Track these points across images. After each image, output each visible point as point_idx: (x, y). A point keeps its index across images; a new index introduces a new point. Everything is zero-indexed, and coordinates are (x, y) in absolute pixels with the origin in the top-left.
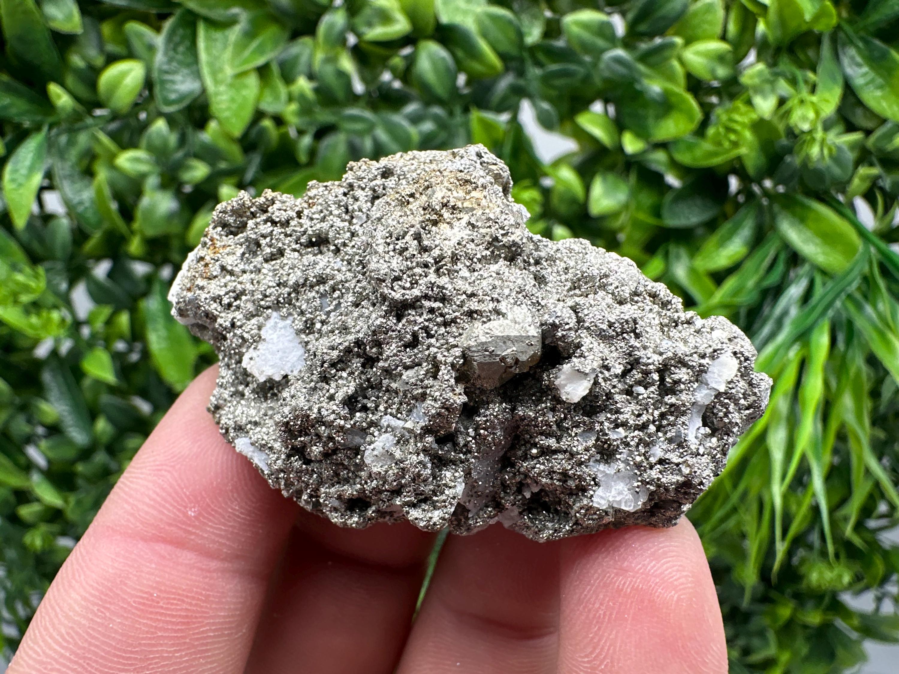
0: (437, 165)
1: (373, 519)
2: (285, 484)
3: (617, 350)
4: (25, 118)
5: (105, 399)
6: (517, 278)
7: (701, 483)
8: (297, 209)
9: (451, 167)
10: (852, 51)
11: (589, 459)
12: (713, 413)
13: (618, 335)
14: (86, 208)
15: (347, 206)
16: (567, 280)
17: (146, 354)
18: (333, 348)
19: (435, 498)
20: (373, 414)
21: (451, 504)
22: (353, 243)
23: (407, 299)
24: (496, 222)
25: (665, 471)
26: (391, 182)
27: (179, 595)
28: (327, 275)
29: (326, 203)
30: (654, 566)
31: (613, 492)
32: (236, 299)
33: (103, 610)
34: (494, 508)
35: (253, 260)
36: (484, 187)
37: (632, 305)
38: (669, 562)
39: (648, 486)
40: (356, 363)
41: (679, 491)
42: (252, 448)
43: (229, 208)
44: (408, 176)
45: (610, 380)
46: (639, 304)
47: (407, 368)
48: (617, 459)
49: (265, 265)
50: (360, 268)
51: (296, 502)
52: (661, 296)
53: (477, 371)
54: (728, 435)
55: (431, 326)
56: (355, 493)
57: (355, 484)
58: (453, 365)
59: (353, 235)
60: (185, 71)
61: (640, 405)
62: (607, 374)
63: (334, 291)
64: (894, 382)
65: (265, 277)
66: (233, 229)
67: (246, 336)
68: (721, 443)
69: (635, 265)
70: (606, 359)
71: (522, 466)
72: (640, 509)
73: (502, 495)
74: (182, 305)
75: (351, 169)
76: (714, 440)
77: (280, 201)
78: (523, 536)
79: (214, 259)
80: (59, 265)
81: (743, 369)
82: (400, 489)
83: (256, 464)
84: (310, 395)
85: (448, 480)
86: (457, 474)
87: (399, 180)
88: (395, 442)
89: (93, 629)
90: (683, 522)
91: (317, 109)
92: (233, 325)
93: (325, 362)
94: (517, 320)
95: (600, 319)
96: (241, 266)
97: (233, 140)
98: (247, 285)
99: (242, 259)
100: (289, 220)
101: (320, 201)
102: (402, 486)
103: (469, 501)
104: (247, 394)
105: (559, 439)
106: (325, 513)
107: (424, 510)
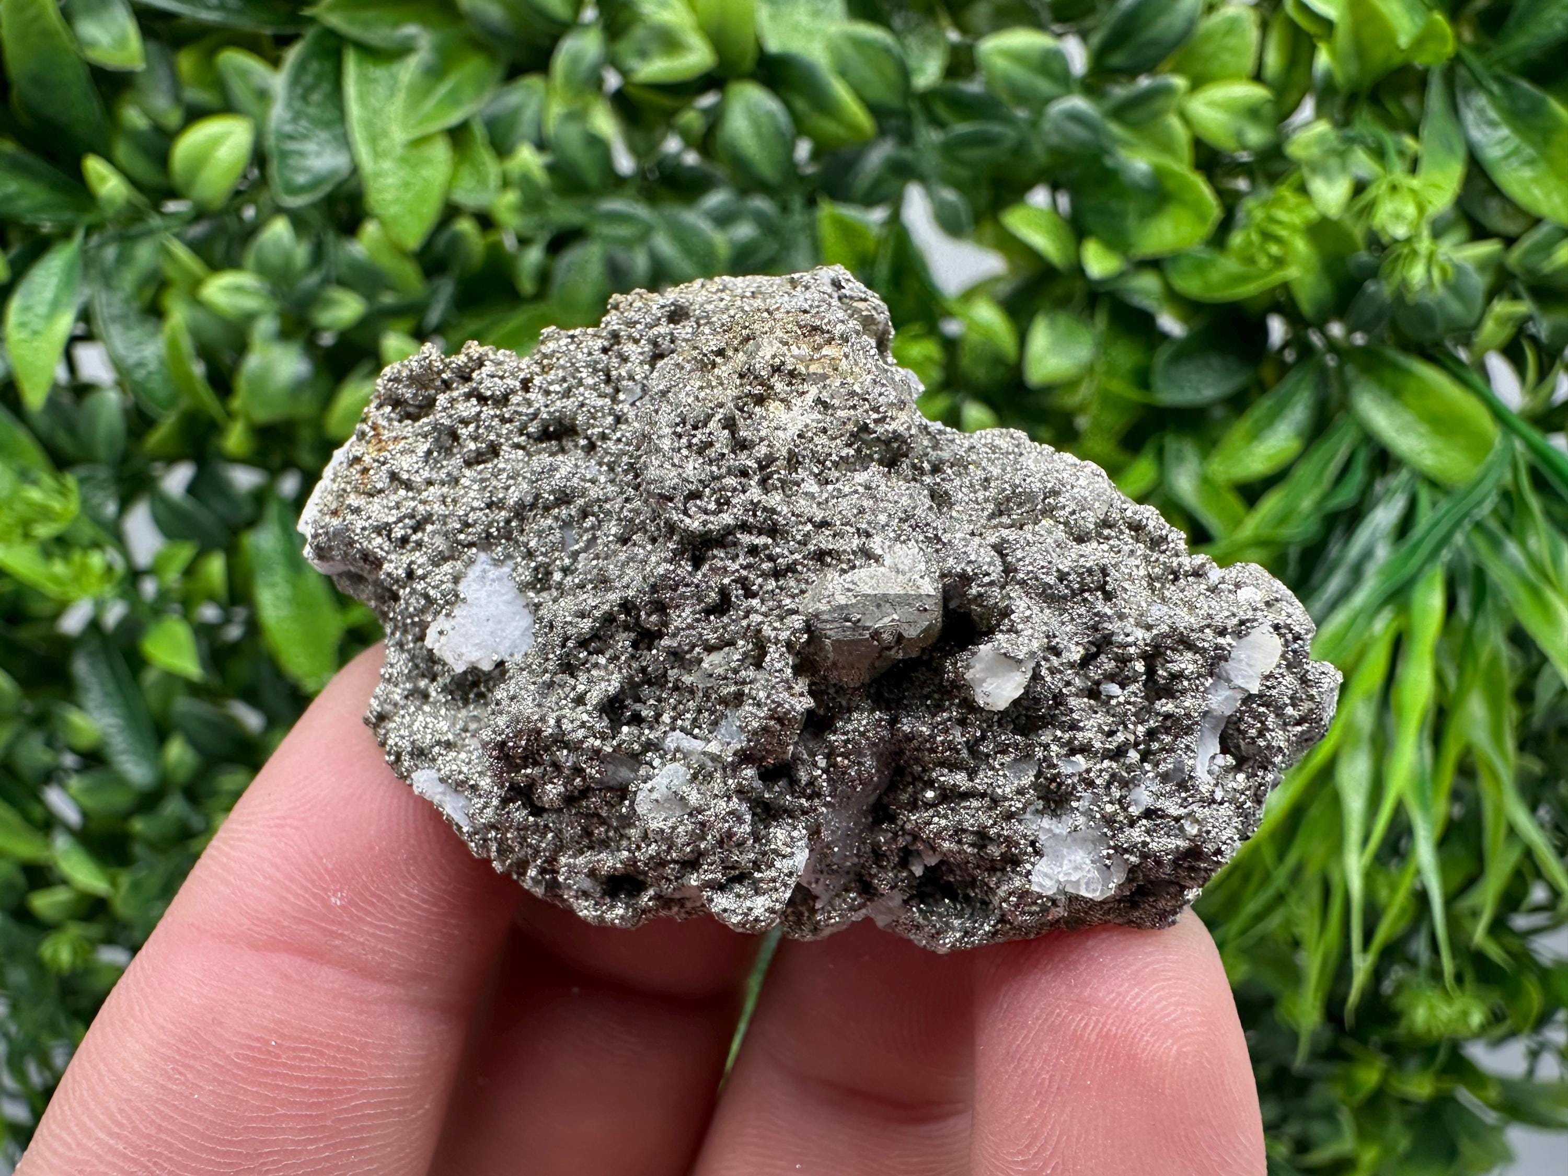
0: (764, 300)
1: (650, 911)
2: (498, 851)
3: (1072, 619)
4: (44, 216)
5: (183, 704)
6: (900, 496)
7: (1218, 852)
8: (522, 375)
9: (787, 303)
10: (1481, 100)
11: (1024, 809)
12: (1238, 730)
13: (1074, 594)
14: (150, 373)
15: (609, 370)
16: (986, 500)
17: (254, 627)
18: (582, 615)
19: (757, 875)
20: (651, 728)
21: (785, 885)
22: (618, 434)
23: (711, 531)
24: (865, 400)
25: (1155, 831)
26: (684, 330)
27: (314, 1043)
28: (573, 489)
29: (573, 364)
30: (1137, 995)
31: (1066, 866)
32: (415, 530)
33: (181, 1069)
34: (860, 894)
35: (445, 463)
36: (845, 339)
37: (1100, 543)
38: (1163, 988)
39: (1126, 856)
40: (623, 641)
41: (1181, 866)
42: (441, 788)
43: (405, 373)
44: (714, 319)
45: (1061, 672)
46: (1111, 542)
47: (710, 649)
48: (1073, 809)
49: (467, 472)
50: (630, 477)
51: (516, 882)
52: (1150, 527)
53: (831, 655)
54: (1265, 769)
55: (752, 577)
56: (618, 865)
57: (619, 850)
58: (789, 645)
59: (618, 420)
60: (324, 135)
61: (1113, 716)
62: (1055, 661)
63: (585, 516)
64: (1556, 675)
65: (466, 493)
66: (410, 409)
67: (432, 592)
68: (1253, 782)
69: (1104, 473)
70: (1055, 636)
71: (909, 820)
72: (1113, 896)
73: (874, 871)
74: (323, 539)
75: (616, 307)
76: (1241, 777)
77: (492, 361)
78: (910, 941)
79: (378, 461)
80: (103, 473)
81: (1290, 656)
82: (697, 859)
84: (542, 695)
85: (780, 844)
86: (795, 834)
87: (699, 325)
88: (688, 777)
89: (165, 1103)
90: (1188, 920)
91: (552, 201)
92: (410, 574)
93: (568, 639)
94: (901, 567)
95: (1043, 567)
96: (426, 474)
97: (404, 254)
98: (436, 506)
99: (427, 462)
100: (508, 394)
101: (562, 362)
102: (701, 854)
103: (817, 881)
104: (434, 694)
105: (972, 774)
106: (567, 900)
107: (738, 896)
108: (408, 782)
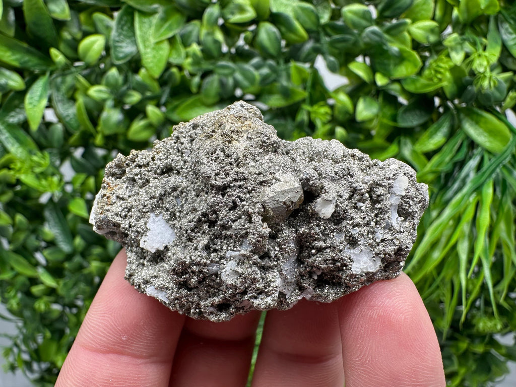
1: (234, 313)
2: (179, 307)
3: (343, 186)
6: (281, 160)
7: (407, 247)
8: (151, 156)
10: (507, 26)
11: (344, 248)
12: (402, 208)
13: (341, 178)
14: (71, 119)
15: (178, 148)
16: (306, 158)
18: (190, 222)
19: (266, 290)
21: (276, 291)
22: (186, 166)
23: (225, 184)
24: (262, 134)
25: (386, 246)
26: (198, 131)
27: (123, 379)
28: (177, 186)
29: (166, 149)
30: (388, 302)
31: (362, 263)
32: (128, 212)
34: (299, 290)
35: (133, 189)
39: (379, 255)
40: (205, 227)
41: (397, 255)
42: (156, 291)
43: (114, 164)
44: (207, 124)
45: (343, 202)
46: (347, 161)
47: (234, 221)
48: (359, 245)
49: (141, 190)
52: (357, 155)
53: (272, 213)
54: (414, 219)
55: (241, 195)
56: (221, 300)
57: (219, 295)
58: (259, 213)
59: (185, 162)
60: (128, 41)
61: (363, 212)
65: (142, 196)
66: (118, 176)
67: (139, 230)
68: (411, 224)
69: (339, 142)
70: (339, 192)
71: (309, 261)
72: (379, 270)
73: (302, 281)
74: (99, 223)
75: (175, 129)
76: (407, 223)
77: (140, 154)
78: (319, 302)
79: (112, 194)
81: (411, 182)
82: (246, 290)
83: (160, 300)
84: (183, 250)
85: (271, 278)
86: (275, 274)
87: (203, 128)
88: (236, 264)
92: (130, 226)
93: (188, 230)
94: (287, 180)
95: (330, 171)
96: (128, 194)
98: (133, 203)
99: (127, 190)
100: (148, 163)
101: (163, 149)
102: (246, 288)
103: (285, 289)
104: (146, 263)
105: (325, 241)
106: (206, 317)
107: (262, 299)
108: (145, 293)
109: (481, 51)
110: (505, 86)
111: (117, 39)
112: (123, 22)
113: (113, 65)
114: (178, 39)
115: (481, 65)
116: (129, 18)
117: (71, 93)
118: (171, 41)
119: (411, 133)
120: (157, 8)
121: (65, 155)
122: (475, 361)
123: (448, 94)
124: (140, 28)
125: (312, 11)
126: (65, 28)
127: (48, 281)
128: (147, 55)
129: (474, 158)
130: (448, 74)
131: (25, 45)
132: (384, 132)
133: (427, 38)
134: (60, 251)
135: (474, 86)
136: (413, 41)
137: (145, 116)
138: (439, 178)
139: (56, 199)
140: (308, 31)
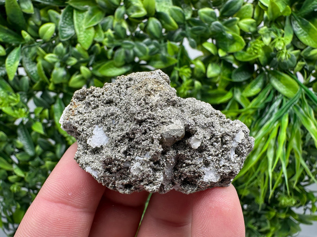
0: (147, 77)
1: (133, 190)
2: (103, 181)
3: (208, 132)
6: (176, 111)
7: (236, 172)
8: (102, 92)
9: (152, 77)
11: (202, 166)
12: (238, 150)
13: (208, 127)
14: (34, 74)
15: (118, 90)
16: (190, 111)
18: (118, 136)
19: (154, 182)
20: (133, 156)
21: (159, 183)
22: (121, 102)
23: (142, 119)
24: (168, 94)
25: (225, 169)
26: (132, 82)
27: (66, 219)
28: (114, 113)
29: (111, 90)
30: (222, 200)
31: (210, 176)
32: (83, 122)
33: (42, 224)
34: (172, 184)
35: (88, 109)
36: (163, 83)
37: (211, 118)
39: (220, 174)
40: (127, 140)
41: (230, 175)
42: (92, 170)
43: (79, 92)
44: (138, 80)
45: (206, 141)
46: (213, 117)
47: (143, 141)
48: (210, 166)
49: (92, 110)
50: (125, 110)
51: (107, 187)
52: (219, 114)
53: (165, 141)
54: (243, 156)
55: (150, 127)
56: (127, 182)
57: (127, 179)
58: (158, 139)
59: (121, 99)
61: (216, 148)
62: (205, 139)
63: (117, 118)
64: (310, 135)
65: (93, 114)
66: (80, 99)
67: (88, 133)
68: (241, 159)
69: (210, 105)
70: (205, 135)
71: (181, 170)
72: (218, 181)
73: (175, 180)
74: (65, 124)
75: (118, 79)
76: (239, 158)
77: (96, 90)
78: (182, 193)
79: (75, 109)
81: (246, 136)
84: (112, 151)
85: (158, 176)
86: (160, 174)
87: (135, 82)
88: (140, 165)
89: (39, 230)
90: (231, 185)
92: (83, 130)
93: (116, 140)
94: (177, 124)
95: (202, 123)
96: (84, 111)
98: (87, 117)
99: (84, 109)
100: (100, 96)
101: (109, 89)
102: (143, 179)
103: (164, 182)
104: (88, 153)
105: (192, 161)
107: (151, 186)
109: (280, 37)
110: (296, 58)
111: (62, 25)
112: (66, 16)
113: (60, 41)
114: (100, 26)
115: (280, 45)
116: (70, 13)
117: (34, 58)
118: (96, 27)
119: (240, 85)
120: (87, 8)
121: (30, 95)
122: (281, 223)
123: (262, 62)
124: (77, 19)
125: (181, 12)
126: (31, 19)
127: (19, 173)
128: (81, 36)
129: (277, 101)
130: (261, 51)
131: (6, 28)
132: (224, 85)
133: (249, 29)
134: (27, 154)
135: (277, 58)
136: (241, 30)
137: (80, 72)
138: (257, 112)
139: (25, 123)
140: (178, 23)
